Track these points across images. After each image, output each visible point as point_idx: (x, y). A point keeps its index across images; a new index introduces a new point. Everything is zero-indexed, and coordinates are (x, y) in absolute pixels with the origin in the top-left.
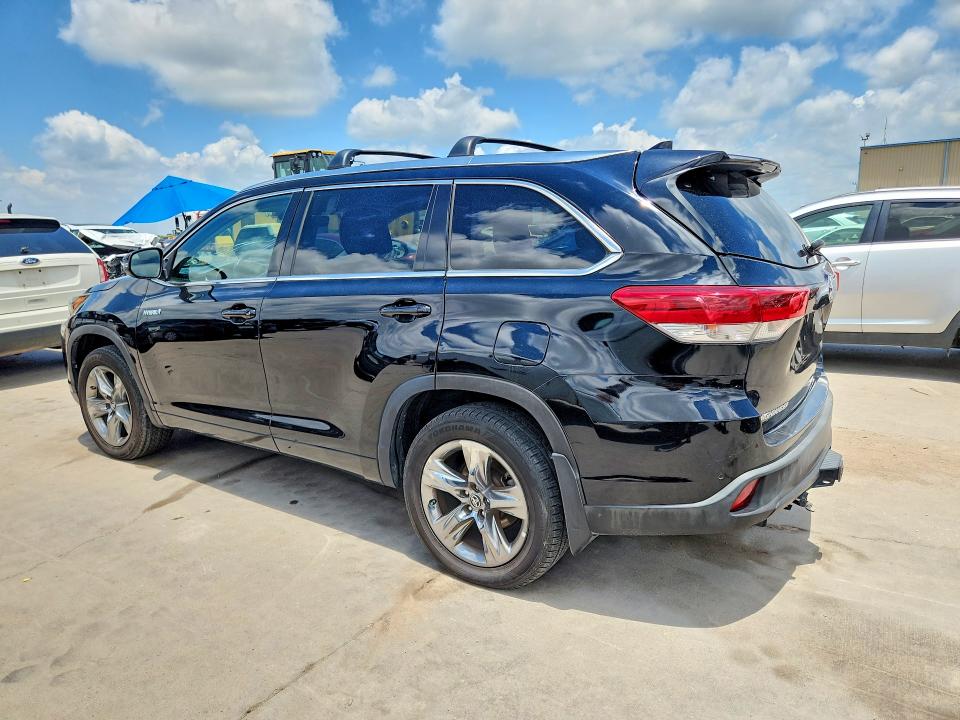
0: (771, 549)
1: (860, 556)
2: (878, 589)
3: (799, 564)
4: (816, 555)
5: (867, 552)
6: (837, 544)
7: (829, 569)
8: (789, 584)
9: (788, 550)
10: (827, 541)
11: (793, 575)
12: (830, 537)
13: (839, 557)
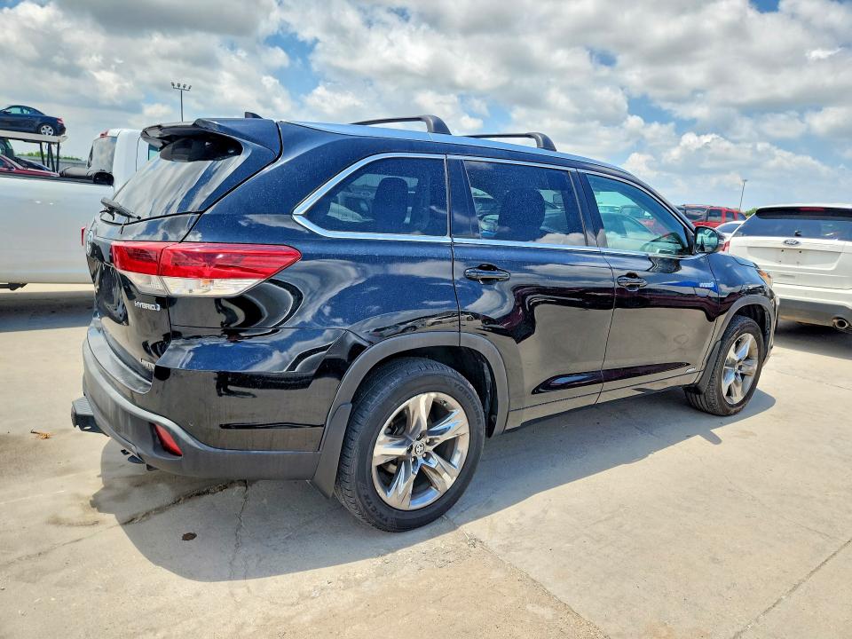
0: (137, 491)
1: (57, 522)
2: (29, 498)
3: (103, 489)
4: (96, 504)
5: (53, 530)
6: (85, 524)
7: (78, 497)
8: (99, 471)
9: (122, 497)
10: (97, 522)
11: (101, 479)
12: (97, 529)
13: (75, 512)
